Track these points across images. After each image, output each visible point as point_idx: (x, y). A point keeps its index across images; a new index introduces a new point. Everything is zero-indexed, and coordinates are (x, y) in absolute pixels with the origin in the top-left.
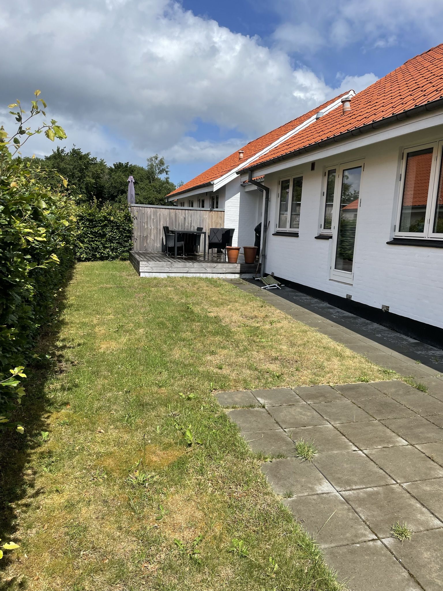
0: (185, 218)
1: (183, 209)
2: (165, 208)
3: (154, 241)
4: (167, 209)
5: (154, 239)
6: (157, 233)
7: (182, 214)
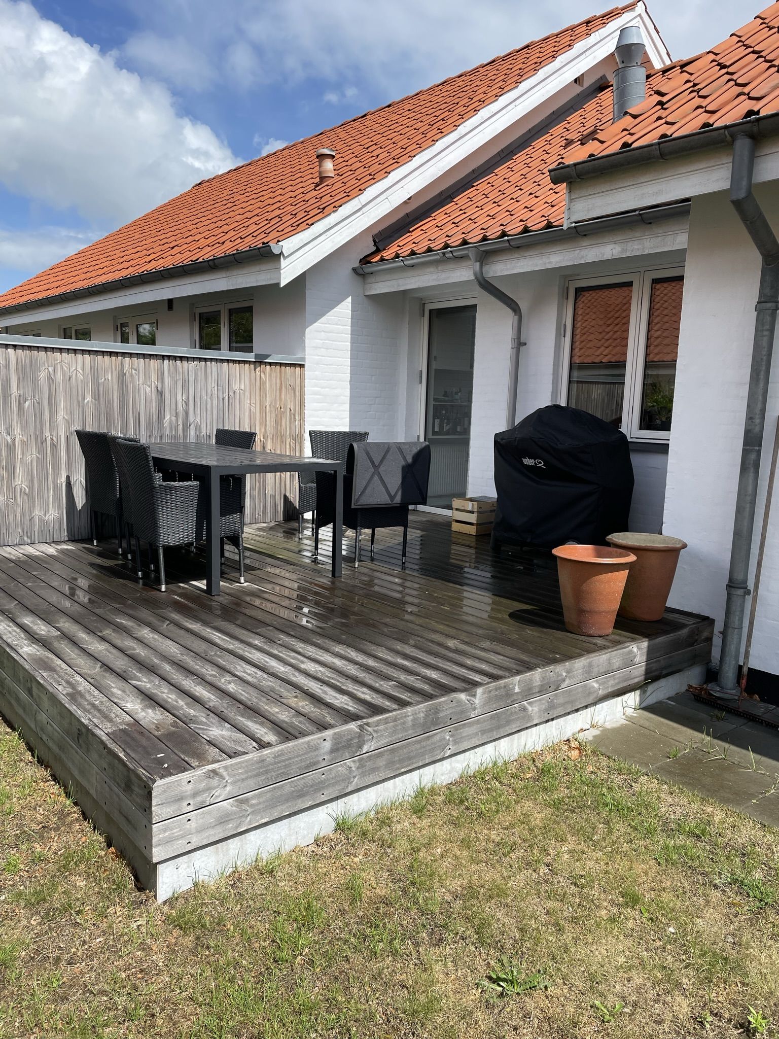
0: (160, 394)
1: (150, 356)
2: (75, 351)
3: (30, 496)
4: (83, 352)
5: (31, 488)
6: (41, 463)
7: (147, 376)
